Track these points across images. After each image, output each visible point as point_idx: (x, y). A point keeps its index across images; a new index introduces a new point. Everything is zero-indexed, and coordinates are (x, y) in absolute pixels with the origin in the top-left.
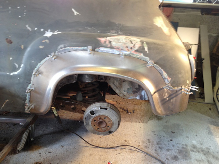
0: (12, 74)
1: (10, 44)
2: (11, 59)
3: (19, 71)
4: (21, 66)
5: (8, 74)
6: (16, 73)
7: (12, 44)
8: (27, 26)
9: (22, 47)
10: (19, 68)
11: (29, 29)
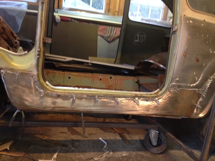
0: (192, 85)
1: (197, 62)
2: (195, 73)
3: (197, 83)
4: (199, 80)
5: (189, 85)
6: (195, 85)
7: (199, 62)
8: (210, 50)
9: (204, 65)
10: (198, 80)
11: (211, 52)
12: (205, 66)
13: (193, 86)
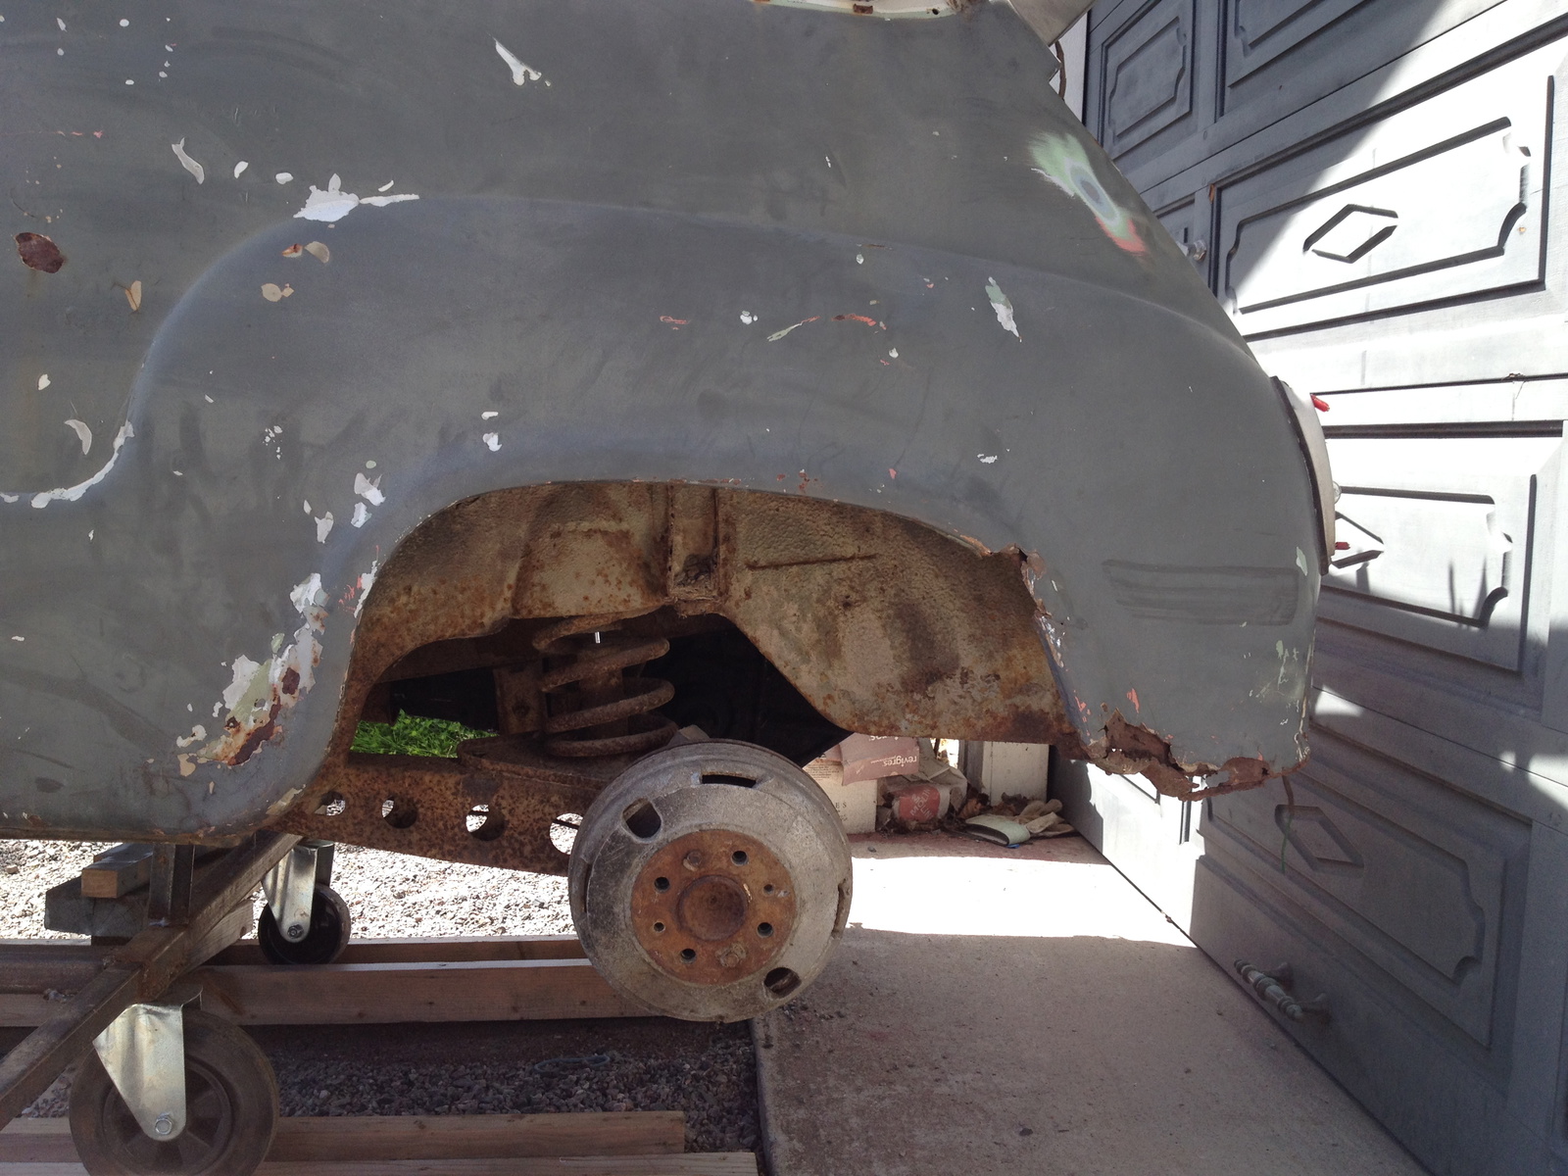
0: (40, 501)
1: (45, 277)
4: (119, 442)
5: (10, 499)
7: (62, 274)
8: (176, 147)
9: (136, 294)
10: (102, 450)
11: (194, 168)
12: (156, 304)
13: (52, 503)
